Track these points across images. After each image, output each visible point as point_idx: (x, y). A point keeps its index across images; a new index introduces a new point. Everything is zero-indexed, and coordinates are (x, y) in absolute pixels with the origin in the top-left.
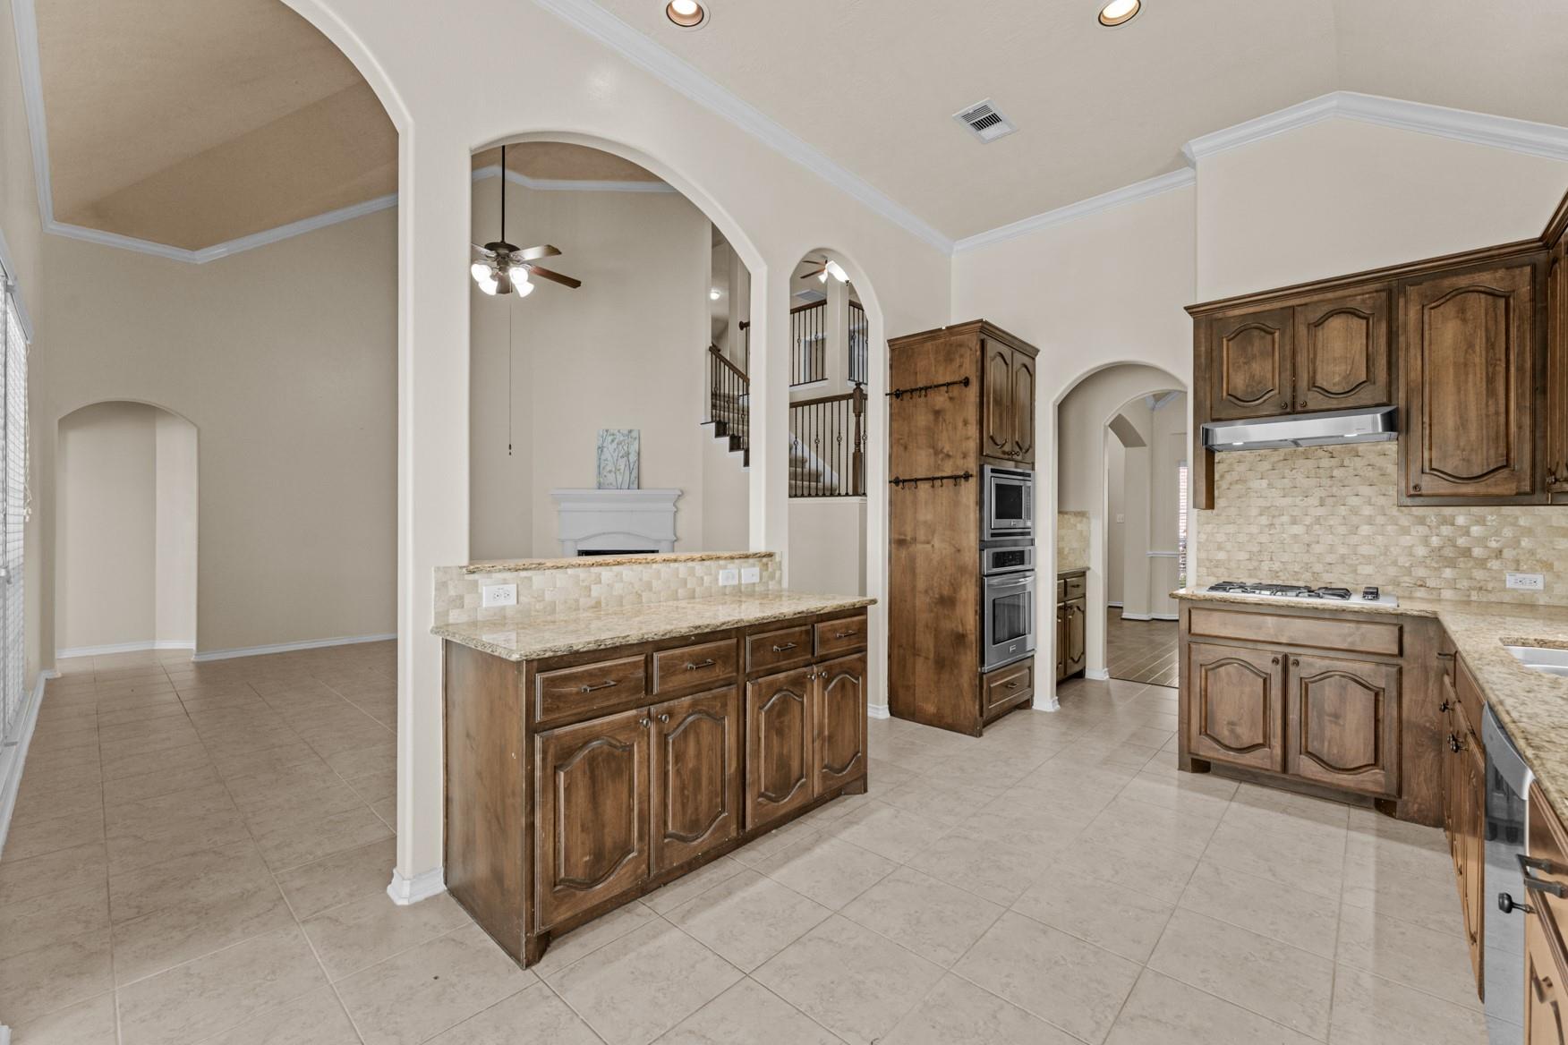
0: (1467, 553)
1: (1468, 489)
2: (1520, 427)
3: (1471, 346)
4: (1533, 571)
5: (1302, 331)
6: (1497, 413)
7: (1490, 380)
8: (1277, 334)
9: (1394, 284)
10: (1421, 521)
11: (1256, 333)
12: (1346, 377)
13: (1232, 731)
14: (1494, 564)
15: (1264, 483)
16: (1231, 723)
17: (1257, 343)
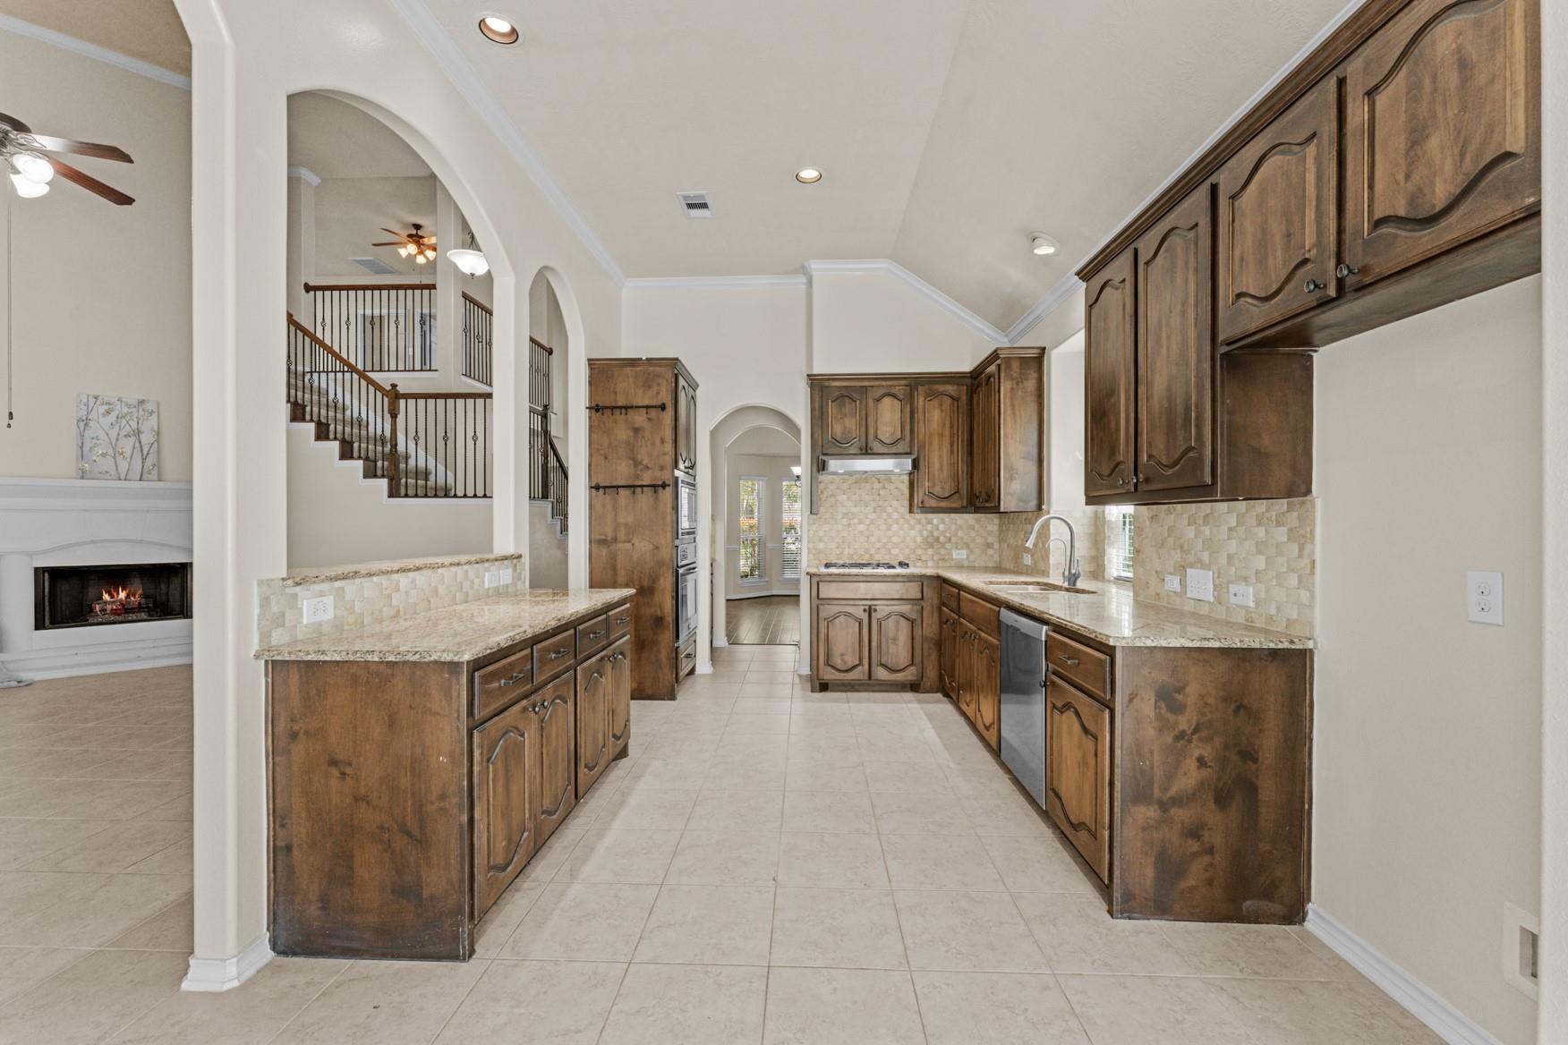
0: (937, 539)
1: (943, 504)
2: (963, 472)
3: (944, 424)
4: (962, 548)
5: (871, 403)
6: (954, 463)
7: (952, 445)
8: (858, 402)
9: (913, 383)
10: (919, 522)
11: (847, 399)
12: (892, 435)
13: (842, 660)
14: (948, 546)
15: (845, 497)
16: (842, 655)
17: (848, 406)
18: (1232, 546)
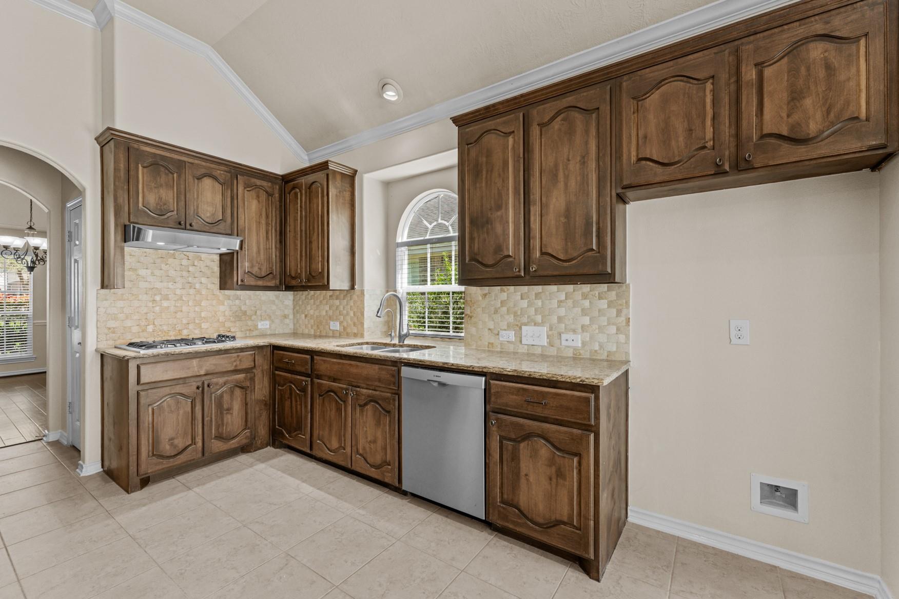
0: (245, 313)
1: (260, 283)
2: (276, 256)
3: (261, 215)
4: (265, 319)
5: (190, 179)
6: (269, 248)
7: (267, 233)
8: (175, 175)
9: (233, 171)
10: (229, 298)
11: (162, 169)
12: (213, 215)
13: (172, 445)
14: (254, 317)
16: (172, 439)
17: (163, 176)
18: (562, 312)
